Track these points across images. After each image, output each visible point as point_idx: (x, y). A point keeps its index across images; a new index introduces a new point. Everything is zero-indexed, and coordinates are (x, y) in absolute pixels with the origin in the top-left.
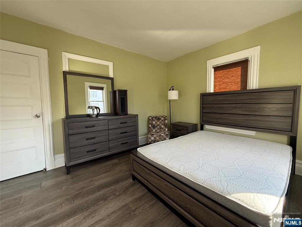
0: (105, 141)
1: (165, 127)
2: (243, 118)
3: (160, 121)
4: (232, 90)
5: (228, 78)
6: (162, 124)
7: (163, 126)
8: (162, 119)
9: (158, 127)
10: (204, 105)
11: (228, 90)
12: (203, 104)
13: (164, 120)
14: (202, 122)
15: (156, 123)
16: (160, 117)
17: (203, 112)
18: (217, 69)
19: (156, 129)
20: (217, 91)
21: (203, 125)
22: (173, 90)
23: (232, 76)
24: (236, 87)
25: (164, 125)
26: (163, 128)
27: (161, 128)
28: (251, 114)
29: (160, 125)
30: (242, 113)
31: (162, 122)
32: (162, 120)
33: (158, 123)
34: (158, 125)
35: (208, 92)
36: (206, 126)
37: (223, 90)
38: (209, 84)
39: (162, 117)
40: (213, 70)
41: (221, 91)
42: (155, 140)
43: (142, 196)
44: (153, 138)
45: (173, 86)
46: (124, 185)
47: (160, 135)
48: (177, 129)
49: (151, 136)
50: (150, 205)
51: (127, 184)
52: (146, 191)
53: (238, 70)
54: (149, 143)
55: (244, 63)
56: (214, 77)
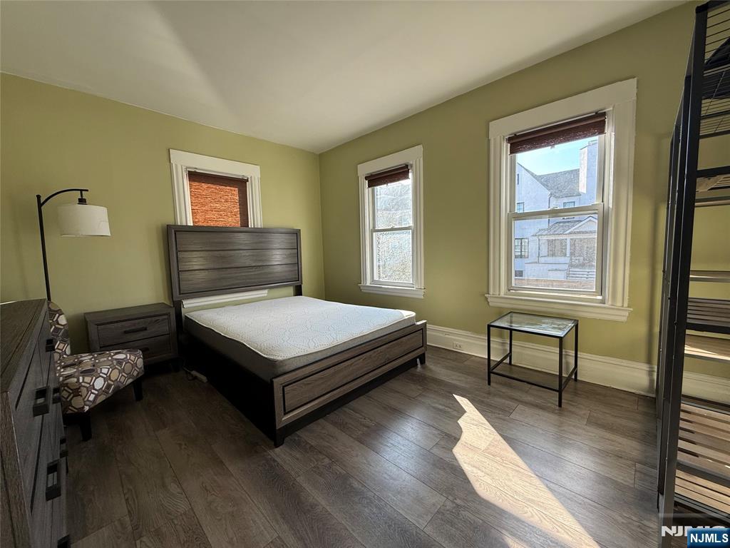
5: (219, 201)
10: (180, 254)
12: (177, 251)
14: (179, 294)
17: (180, 270)
18: (194, 176)
21: (180, 301)
22: (82, 201)
23: (226, 201)
24: (233, 221)
35: (181, 222)
36: (186, 302)
38: (182, 206)
40: (186, 176)
42: (109, 386)
43: (335, 424)
44: (99, 384)
45: (81, 191)
46: (298, 459)
47: (120, 362)
48: (128, 329)
49: (92, 376)
50: (356, 413)
51: (291, 454)
52: (321, 421)
53: (234, 193)
54: (87, 408)
55: (241, 183)
56: (191, 192)
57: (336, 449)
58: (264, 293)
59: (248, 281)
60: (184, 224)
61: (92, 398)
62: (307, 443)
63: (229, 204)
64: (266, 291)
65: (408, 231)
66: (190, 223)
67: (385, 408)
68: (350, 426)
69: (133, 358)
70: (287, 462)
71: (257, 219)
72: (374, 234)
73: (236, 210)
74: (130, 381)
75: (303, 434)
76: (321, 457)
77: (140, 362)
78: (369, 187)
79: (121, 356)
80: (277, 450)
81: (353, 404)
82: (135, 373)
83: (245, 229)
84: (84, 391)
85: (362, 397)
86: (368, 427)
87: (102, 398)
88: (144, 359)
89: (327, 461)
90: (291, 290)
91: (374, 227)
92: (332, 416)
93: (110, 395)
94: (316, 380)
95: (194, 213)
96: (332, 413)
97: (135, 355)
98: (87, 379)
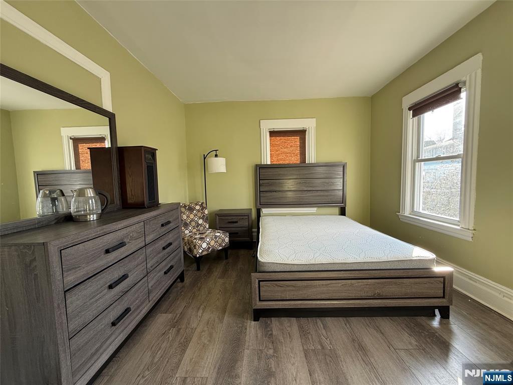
0: (142, 276)
1: (206, 222)
2: (307, 195)
3: (195, 212)
4: (291, 162)
5: (287, 147)
6: (200, 218)
7: (201, 222)
8: (198, 207)
9: (193, 224)
10: (261, 182)
11: (287, 162)
12: (260, 180)
13: (202, 209)
14: (260, 205)
15: (188, 217)
16: (193, 205)
17: (260, 191)
18: (273, 134)
19: (190, 228)
20: (275, 163)
21: (260, 209)
22: (216, 156)
23: (291, 147)
24: (295, 159)
25: (202, 218)
26: (201, 225)
27: (198, 225)
28: (314, 189)
29: (196, 219)
30: (306, 189)
31: (199, 214)
32: (198, 211)
33: (192, 216)
34: (192, 220)
35: (264, 162)
36: (263, 210)
37: (281, 162)
38: (265, 153)
39: (196, 205)
40: (268, 134)
41: (279, 163)
42: (209, 248)
43: (301, 328)
44: (204, 245)
45: (216, 150)
46: (257, 337)
47: (216, 237)
48: (230, 221)
49: (202, 241)
50: (324, 329)
51: (257, 331)
52: (294, 320)
53: (297, 140)
54: (198, 256)
55: (301, 133)
56: (270, 143)
57: (284, 349)
58: (313, 210)
59: (301, 200)
60: (265, 163)
61: (200, 251)
62: (271, 330)
63: (292, 148)
64: (315, 209)
65: (457, 160)
66: (269, 163)
67: (354, 340)
68: (310, 337)
69: (223, 236)
70: (251, 335)
71: (312, 157)
72: (417, 163)
73: (297, 152)
74: (220, 248)
75: (275, 322)
76: (270, 347)
77: (227, 240)
78: (414, 116)
79: (218, 234)
80: (253, 323)
81: (329, 320)
82: (224, 245)
83: (303, 165)
84: (197, 247)
85: (341, 319)
86: (323, 348)
87: (205, 253)
88: (229, 238)
89: (271, 352)
90: (337, 210)
91: (418, 157)
92: (303, 320)
93: (209, 252)
94: (287, 286)
95: (271, 156)
96: (306, 318)
97: (225, 235)
98: (200, 242)
